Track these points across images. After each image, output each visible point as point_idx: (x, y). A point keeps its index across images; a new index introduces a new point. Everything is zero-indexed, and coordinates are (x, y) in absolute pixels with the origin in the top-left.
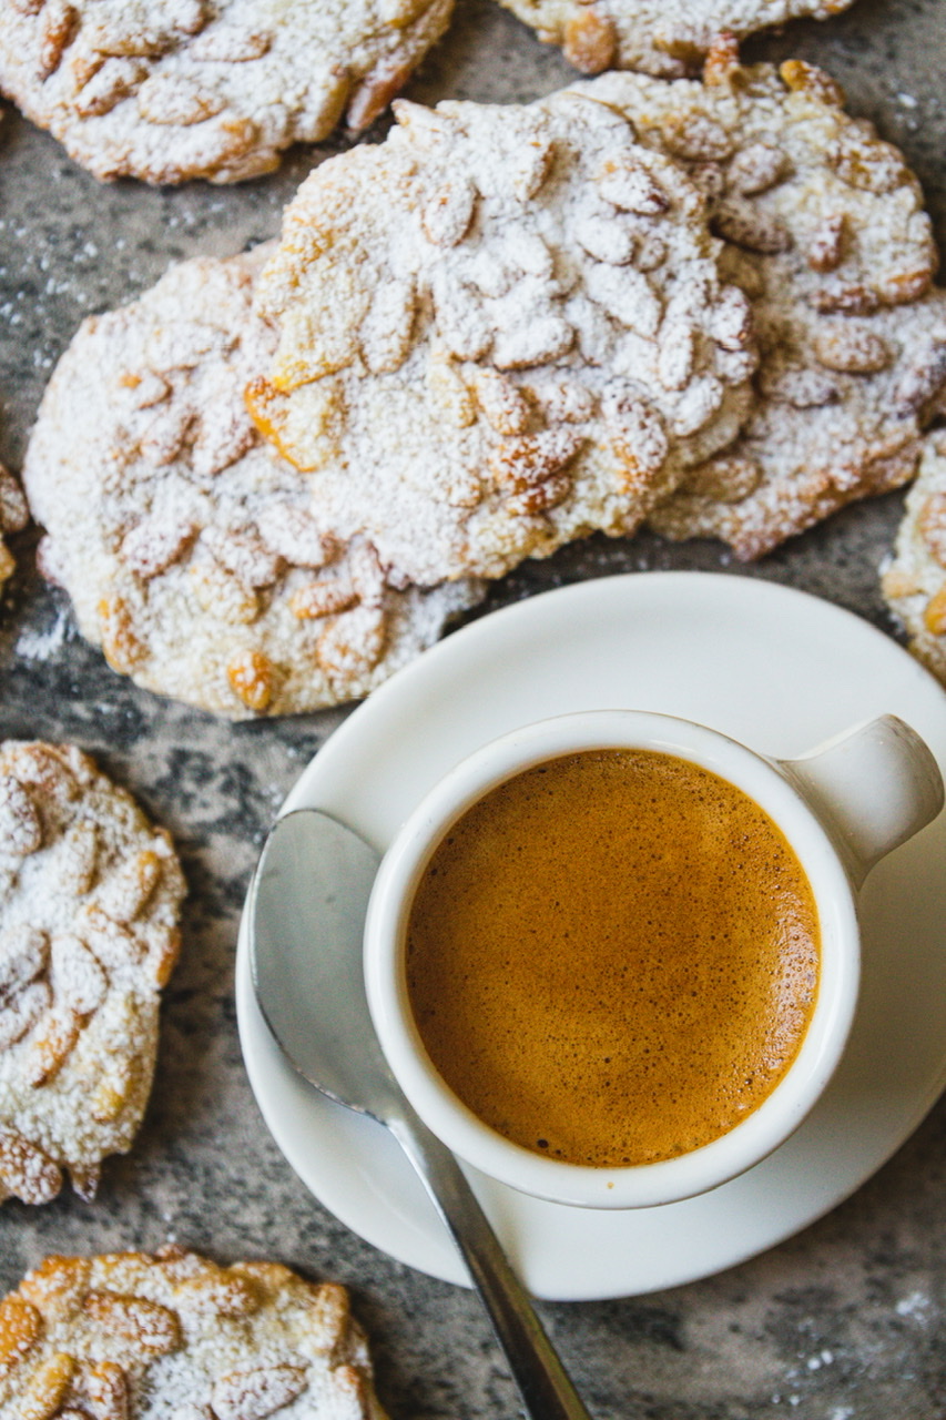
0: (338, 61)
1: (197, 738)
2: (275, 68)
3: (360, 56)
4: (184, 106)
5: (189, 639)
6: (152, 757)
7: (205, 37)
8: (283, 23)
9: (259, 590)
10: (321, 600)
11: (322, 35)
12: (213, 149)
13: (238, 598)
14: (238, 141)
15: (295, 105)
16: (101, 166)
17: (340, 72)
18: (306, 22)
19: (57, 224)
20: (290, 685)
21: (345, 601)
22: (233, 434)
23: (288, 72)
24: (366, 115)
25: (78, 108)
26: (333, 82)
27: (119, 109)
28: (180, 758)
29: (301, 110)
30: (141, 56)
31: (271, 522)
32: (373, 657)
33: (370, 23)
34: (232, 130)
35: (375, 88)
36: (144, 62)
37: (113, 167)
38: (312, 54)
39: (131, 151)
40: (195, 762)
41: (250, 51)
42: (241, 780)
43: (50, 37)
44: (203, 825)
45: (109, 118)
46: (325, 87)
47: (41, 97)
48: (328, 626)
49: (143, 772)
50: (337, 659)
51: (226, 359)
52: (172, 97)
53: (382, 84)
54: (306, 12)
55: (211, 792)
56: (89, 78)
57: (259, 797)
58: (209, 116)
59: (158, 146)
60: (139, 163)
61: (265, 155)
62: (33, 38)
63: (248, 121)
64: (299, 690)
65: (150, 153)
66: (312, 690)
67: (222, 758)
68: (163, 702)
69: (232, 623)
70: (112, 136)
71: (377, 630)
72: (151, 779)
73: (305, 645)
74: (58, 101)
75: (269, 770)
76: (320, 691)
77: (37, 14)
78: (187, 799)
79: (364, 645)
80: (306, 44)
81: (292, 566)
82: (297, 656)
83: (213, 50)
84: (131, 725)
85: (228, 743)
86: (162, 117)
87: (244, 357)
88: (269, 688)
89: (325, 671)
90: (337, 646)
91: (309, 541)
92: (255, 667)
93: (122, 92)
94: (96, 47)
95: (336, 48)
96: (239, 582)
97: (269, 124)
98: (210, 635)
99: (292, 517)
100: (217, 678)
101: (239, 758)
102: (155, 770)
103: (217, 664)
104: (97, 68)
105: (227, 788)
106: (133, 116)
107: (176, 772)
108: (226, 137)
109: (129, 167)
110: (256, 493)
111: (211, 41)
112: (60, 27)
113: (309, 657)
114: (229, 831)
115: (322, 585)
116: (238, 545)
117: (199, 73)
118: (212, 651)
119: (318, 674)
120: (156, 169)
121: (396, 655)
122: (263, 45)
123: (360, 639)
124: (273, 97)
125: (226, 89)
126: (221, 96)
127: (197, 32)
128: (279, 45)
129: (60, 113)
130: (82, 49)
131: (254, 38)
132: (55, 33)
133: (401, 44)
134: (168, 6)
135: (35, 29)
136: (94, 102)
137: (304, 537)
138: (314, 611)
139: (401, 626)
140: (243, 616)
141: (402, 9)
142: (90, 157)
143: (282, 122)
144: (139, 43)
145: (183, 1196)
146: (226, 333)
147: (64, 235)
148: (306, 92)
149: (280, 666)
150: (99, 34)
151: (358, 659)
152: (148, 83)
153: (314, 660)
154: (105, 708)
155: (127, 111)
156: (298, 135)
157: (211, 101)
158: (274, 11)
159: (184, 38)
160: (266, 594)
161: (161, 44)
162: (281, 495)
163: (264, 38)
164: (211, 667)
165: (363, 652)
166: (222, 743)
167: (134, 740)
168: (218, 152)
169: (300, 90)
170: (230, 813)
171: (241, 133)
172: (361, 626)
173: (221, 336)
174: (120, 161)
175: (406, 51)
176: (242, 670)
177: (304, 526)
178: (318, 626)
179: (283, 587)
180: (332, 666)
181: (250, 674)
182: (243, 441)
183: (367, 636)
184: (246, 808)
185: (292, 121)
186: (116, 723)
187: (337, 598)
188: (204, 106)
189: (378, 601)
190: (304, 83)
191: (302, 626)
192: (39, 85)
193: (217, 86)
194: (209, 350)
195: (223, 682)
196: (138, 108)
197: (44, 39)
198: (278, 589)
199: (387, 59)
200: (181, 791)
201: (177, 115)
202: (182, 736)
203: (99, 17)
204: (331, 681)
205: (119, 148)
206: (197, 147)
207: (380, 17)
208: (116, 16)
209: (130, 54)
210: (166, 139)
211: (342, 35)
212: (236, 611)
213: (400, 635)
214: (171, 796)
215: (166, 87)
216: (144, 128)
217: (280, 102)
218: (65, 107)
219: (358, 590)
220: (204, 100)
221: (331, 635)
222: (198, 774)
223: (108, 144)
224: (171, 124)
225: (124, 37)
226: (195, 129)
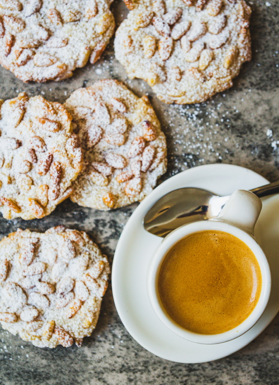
0: (86, 46)
1: (100, 215)
2: (70, 49)
3: (92, 43)
4: (47, 61)
5: (91, 192)
6: (90, 223)
7: (50, 41)
8: (71, 36)
9: (108, 176)
10: (124, 177)
11: (82, 38)
12: (55, 72)
13: (103, 179)
14: (62, 70)
15: (76, 59)
16: (25, 79)
17: (88, 48)
18: (77, 35)
19: (32, 88)
20: (119, 201)
21: (131, 177)
22: (96, 136)
23: (73, 49)
24: (95, 59)
25: (17, 64)
26: (86, 52)
27: (29, 63)
28: (97, 222)
29: (78, 60)
30: (33, 48)
31: (109, 158)
32: (139, 191)
33: (94, 34)
34: (60, 67)
35: (97, 52)
36: (34, 49)
37: (28, 79)
38: (79, 44)
39: (33, 74)
40: (101, 222)
41: (63, 44)
42: (114, 224)
43: (7, 45)
44: (107, 238)
45: (26, 66)
46: (84, 53)
47: (7, 61)
48: (127, 184)
49: (88, 227)
50: (130, 192)
51: (91, 116)
52: (43, 59)
53: (99, 50)
54: (77, 32)
55: (107, 229)
56: (19, 55)
57: (119, 227)
58: (53, 63)
59: (40, 72)
60: (35, 77)
61: (69, 73)
62: (3, 45)
63: (64, 64)
64: (121, 201)
65: (38, 74)
66: (125, 201)
67: (108, 219)
68: (90, 209)
69: (102, 186)
70: (27, 71)
71: (140, 183)
72: (91, 229)
73: (121, 190)
74: (11, 62)
75: (120, 220)
76: (127, 201)
77: (3, 37)
78: (101, 232)
79: (137, 188)
80: (77, 41)
81: (115, 169)
82: (120, 193)
83: (52, 45)
84: (83, 216)
85: (109, 215)
86: (40, 65)
87: (96, 115)
88: (114, 202)
89: (127, 196)
90: (130, 189)
91: (119, 162)
92: (110, 197)
93: (29, 58)
94: (21, 46)
95: (86, 42)
96: (102, 175)
97: (69, 64)
98: (97, 190)
99: (114, 156)
100: (100, 201)
101: (112, 218)
102: (91, 226)
103: (99, 197)
104: (21, 52)
105: (111, 227)
106: (33, 65)
107: (97, 226)
108: (59, 69)
109: (32, 79)
110: (103, 151)
111: (52, 42)
112: (10, 41)
113: (123, 193)
114: (114, 238)
115: (124, 173)
116: (101, 165)
117: (49, 51)
118: (98, 194)
119: (126, 197)
120: (40, 79)
121: (145, 189)
122: (66, 43)
123: (136, 186)
124: (70, 57)
125: (57, 55)
126: (56, 57)
127: (47, 40)
128: (70, 42)
129: (12, 65)
130: (17, 47)
131: (63, 41)
132: (9, 43)
133: (103, 38)
134: (39, 33)
135: (3, 42)
136: (22, 62)
137: (118, 161)
138: (123, 180)
139: (146, 181)
140: (105, 184)
141: (102, 29)
142: (22, 77)
143: (73, 64)
144: (32, 45)
145: (122, 331)
146: (91, 109)
147: (35, 91)
148: (79, 55)
149: (115, 196)
150: (21, 43)
151: (136, 191)
152: (36, 55)
153: (124, 193)
154: (75, 213)
155: (31, 64)
156: (77, 66)
157: (54, 60)
158: (68, 32)
159: (44, 42)
160: (110, 177)
161: (38, 44)
162: (110, 150)
163: (66, 40)
164: (98, 198)
165: (137, 190)
166: (107, 215)
167: (84, 219)
168: (57, 73)
169: (77, 54)
170: (113, 233)
171: (63, 68)
172: (136, 182)
173: (89, 110)
174: (30, 77)
175: (104, 40)
176: (107, 198)
177: (117, 158)
178: (124, 184)
179: (114, 175)
180: (129, 194)
181: (109, 199)
182: (99, 137)
183: (137, 185)
184: (117, 231)
185: (75, 63)
186: (79, 216)
187: (128, 176)
188: (52, 61)
189: (139, 176)
190: (78, 52)
191: (120, 185)
192: (5, 57)
193: (54, 55)
194: (87, 114)
195: (102, 202)
196: (34, 62)
197: (6, 45)
198: (112, 175)
199: (99, 43)
200: (100, 230)
201: (45, 64)
202: (96, 216)
203: (20, 37)
204: (129, 198)
205: (29, 74)
206: (51, 72)
207: (97, 32)
208: (25, 37)
209: (30, 47)
210: (42, 71)
211: (87, 38)
212: (103, 183)
213: (145, 184)
214: (97, 232)
215: (41, 56)
216: (36, 68)
217: (72, 58)
218: (13, 63)
219: (134, 174)
220: (52, 59)
221: (128, 186)
222: (102, 225)
223: (26, 73)
224: (43, 66)
225: (28, 43)
226: (50, 67)
